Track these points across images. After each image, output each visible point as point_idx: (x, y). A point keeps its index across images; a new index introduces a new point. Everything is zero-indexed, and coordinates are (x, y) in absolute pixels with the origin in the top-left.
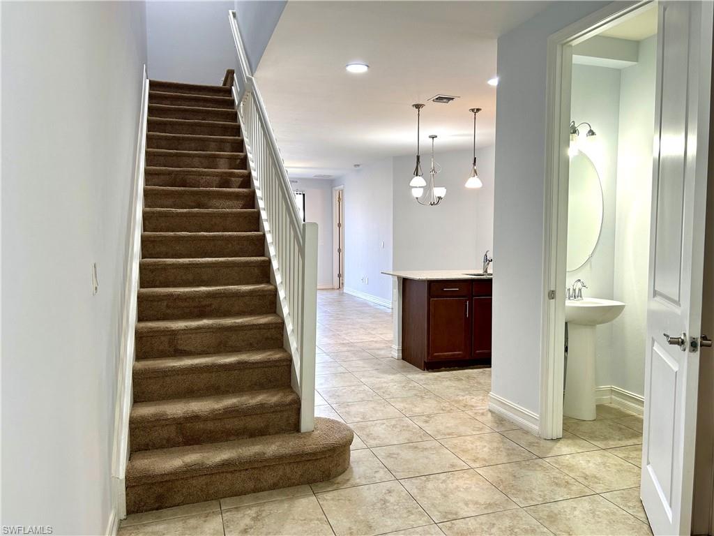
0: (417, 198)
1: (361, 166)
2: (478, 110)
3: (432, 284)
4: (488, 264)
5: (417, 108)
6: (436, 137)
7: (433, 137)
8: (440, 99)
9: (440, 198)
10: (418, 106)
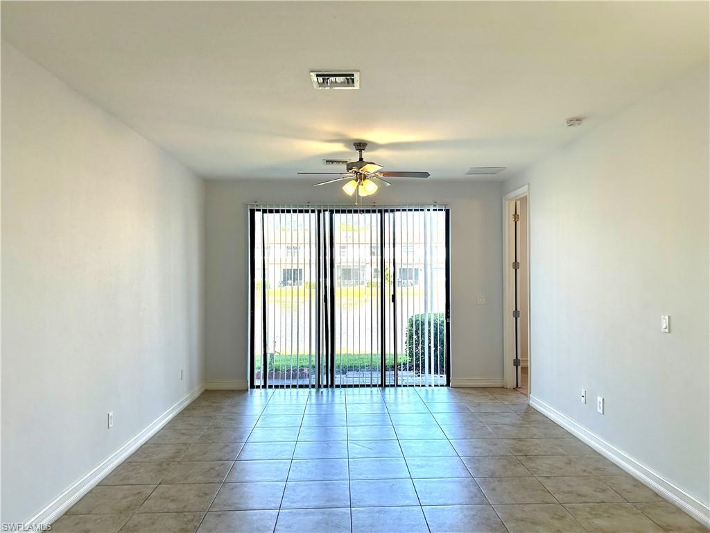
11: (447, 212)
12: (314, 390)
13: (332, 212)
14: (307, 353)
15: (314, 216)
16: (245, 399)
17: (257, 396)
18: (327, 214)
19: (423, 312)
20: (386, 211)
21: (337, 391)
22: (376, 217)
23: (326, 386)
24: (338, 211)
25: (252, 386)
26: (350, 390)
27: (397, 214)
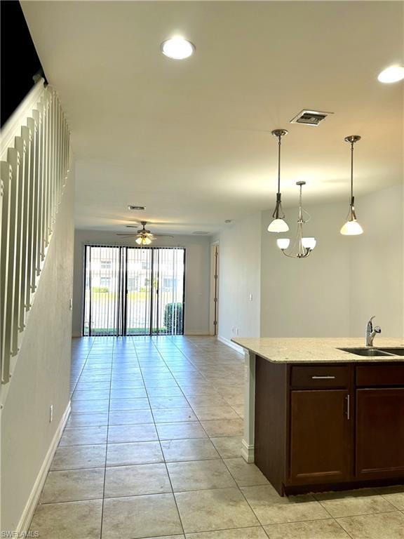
0: (283, 250)
1: (232, 222)
2: (357, 138)
3: (293, 367)
4: (374, 335)
5: (277, 135)
6: (304, 183)
7: (301, 184)
8: (307, 117)
9: (308, 249)
10: (279, 133)
11: (185, 250)
12: (115, 337)
13: (127, 248)
14: (113, 327)
15: (118, 249)
16: (80, 341)
17: (86, 339)
18: (125, 249)
19: (171, 302)
20: (155, 248)
21: (128, 337)
22: (149, 251)
23: (122, 335)
24: (130, 248)
25: (84, 336)
26: (134, 337)
27: (160, 250)
